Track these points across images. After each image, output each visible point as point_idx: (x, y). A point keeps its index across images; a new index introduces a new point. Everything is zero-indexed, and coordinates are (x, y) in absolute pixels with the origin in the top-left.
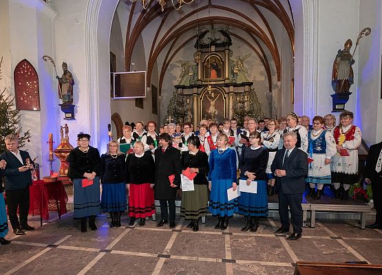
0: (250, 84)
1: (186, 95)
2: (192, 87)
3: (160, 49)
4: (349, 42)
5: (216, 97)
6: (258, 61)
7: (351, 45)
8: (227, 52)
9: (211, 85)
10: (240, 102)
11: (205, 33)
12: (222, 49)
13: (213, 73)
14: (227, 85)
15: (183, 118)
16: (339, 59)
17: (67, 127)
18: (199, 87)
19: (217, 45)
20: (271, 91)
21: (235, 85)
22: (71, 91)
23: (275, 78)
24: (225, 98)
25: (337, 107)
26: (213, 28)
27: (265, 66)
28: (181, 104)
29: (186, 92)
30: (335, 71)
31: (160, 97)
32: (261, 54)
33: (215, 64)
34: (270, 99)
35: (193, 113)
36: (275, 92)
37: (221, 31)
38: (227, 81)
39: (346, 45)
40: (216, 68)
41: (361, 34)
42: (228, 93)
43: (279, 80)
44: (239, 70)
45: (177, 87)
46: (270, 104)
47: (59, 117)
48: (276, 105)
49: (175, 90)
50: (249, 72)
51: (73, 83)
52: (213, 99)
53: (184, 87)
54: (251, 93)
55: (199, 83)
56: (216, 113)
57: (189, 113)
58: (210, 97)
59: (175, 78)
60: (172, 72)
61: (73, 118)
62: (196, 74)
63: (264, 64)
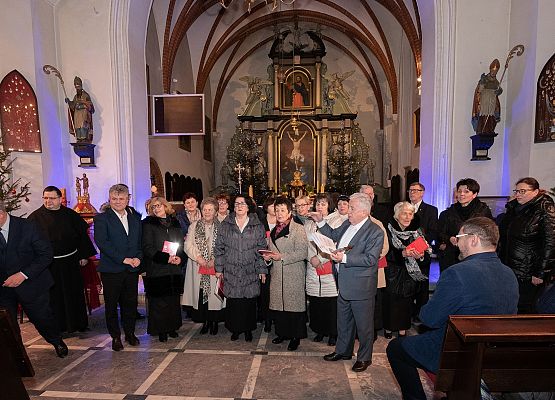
0: (353, 117)
1: (256, 132)
2: (264, 119)
3: (215, 57)
4: (496, 64)
5: (301, 135)
6: (364, 81)
7: (498, 67)
8: (318, 66)
9: (296, 116)
10: (338, 143)
11: (285, 34)
12: (311, 61)
13: (297, 98)
14: (319, 118)
15: (252, 167)
16: (482, 86)
17: (85, 179)
18: (276, 119)
19: (303, 55)
20: (382, 128)
21: (331, 118)
22: (89, 122)
23: (388, 109)
24: (316, 137)
25: (478, 153)
26: (296, 28)
27: (374, 89)
28: (249, 145)
29: (256, 126)
30: (476, 103)
31: (214, 134)
32: (369, 72)
33: (300, 84)
34: (381, 139)
35: (267, 160)
36: (388, 130)
37: (310, 34)
38: (318, 112)
39: (491, 67)
40: (301, 90)
41: (512, 53)
42: (320, 130)
43: (395, 112)
44: (336, 95)
45: (242, 119)
46: (382, 147)
47: (70, 163)
48: (389, 148)
49: (238, 123)
50: (351, 97)
51: (92, 110)
52: (297, 138)
53: (252, 119)
54: (354, 129)
55: (277, 113)
56: (302, 160)
57: (261, 159)
58: (293, 136)
59: (238, 104)
60: (232, 95)
61: (92, 164)
62: (271, 99)
63: (373, 86)
